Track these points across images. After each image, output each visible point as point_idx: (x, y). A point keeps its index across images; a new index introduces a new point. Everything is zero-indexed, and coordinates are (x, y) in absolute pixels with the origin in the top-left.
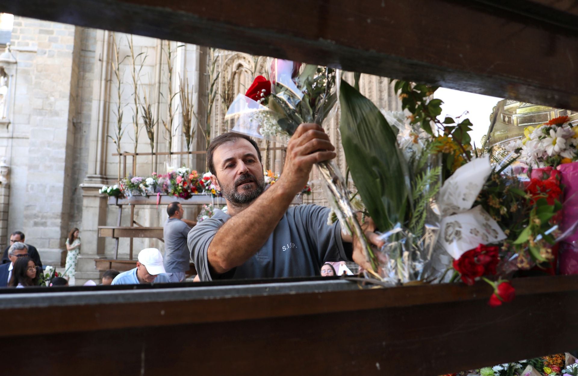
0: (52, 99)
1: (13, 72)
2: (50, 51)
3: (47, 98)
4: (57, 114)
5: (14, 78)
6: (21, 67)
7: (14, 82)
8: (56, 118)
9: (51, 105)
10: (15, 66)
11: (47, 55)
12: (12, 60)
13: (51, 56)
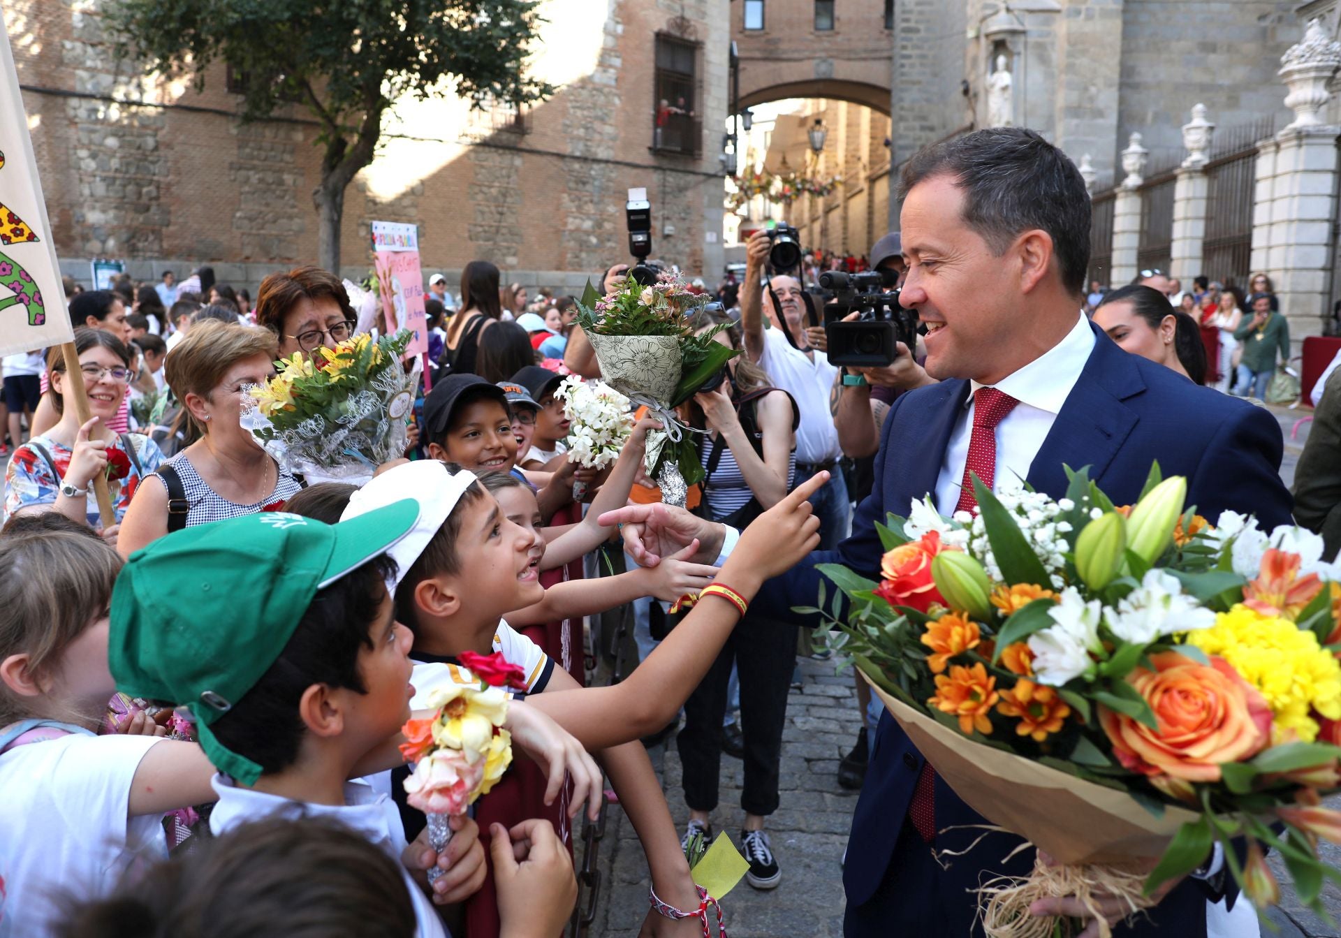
0: (1093, 90)
1: (1021, 48)
2: (1087, 9)
3: (1086, 89)
4: (1099, 114)
5: (1022, 56)
6: (1031, 39)
7: (1022, 63)
8: (1100, 121)
9: (1091, 99)
10: (1022, 38)
11: (1082, 16)
12: (1017, 27)
13: (1089, 17)
